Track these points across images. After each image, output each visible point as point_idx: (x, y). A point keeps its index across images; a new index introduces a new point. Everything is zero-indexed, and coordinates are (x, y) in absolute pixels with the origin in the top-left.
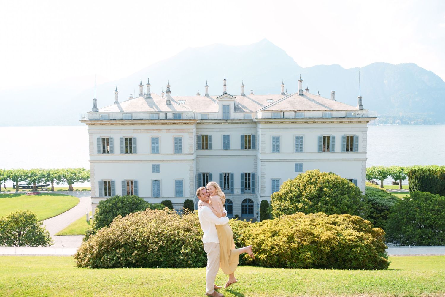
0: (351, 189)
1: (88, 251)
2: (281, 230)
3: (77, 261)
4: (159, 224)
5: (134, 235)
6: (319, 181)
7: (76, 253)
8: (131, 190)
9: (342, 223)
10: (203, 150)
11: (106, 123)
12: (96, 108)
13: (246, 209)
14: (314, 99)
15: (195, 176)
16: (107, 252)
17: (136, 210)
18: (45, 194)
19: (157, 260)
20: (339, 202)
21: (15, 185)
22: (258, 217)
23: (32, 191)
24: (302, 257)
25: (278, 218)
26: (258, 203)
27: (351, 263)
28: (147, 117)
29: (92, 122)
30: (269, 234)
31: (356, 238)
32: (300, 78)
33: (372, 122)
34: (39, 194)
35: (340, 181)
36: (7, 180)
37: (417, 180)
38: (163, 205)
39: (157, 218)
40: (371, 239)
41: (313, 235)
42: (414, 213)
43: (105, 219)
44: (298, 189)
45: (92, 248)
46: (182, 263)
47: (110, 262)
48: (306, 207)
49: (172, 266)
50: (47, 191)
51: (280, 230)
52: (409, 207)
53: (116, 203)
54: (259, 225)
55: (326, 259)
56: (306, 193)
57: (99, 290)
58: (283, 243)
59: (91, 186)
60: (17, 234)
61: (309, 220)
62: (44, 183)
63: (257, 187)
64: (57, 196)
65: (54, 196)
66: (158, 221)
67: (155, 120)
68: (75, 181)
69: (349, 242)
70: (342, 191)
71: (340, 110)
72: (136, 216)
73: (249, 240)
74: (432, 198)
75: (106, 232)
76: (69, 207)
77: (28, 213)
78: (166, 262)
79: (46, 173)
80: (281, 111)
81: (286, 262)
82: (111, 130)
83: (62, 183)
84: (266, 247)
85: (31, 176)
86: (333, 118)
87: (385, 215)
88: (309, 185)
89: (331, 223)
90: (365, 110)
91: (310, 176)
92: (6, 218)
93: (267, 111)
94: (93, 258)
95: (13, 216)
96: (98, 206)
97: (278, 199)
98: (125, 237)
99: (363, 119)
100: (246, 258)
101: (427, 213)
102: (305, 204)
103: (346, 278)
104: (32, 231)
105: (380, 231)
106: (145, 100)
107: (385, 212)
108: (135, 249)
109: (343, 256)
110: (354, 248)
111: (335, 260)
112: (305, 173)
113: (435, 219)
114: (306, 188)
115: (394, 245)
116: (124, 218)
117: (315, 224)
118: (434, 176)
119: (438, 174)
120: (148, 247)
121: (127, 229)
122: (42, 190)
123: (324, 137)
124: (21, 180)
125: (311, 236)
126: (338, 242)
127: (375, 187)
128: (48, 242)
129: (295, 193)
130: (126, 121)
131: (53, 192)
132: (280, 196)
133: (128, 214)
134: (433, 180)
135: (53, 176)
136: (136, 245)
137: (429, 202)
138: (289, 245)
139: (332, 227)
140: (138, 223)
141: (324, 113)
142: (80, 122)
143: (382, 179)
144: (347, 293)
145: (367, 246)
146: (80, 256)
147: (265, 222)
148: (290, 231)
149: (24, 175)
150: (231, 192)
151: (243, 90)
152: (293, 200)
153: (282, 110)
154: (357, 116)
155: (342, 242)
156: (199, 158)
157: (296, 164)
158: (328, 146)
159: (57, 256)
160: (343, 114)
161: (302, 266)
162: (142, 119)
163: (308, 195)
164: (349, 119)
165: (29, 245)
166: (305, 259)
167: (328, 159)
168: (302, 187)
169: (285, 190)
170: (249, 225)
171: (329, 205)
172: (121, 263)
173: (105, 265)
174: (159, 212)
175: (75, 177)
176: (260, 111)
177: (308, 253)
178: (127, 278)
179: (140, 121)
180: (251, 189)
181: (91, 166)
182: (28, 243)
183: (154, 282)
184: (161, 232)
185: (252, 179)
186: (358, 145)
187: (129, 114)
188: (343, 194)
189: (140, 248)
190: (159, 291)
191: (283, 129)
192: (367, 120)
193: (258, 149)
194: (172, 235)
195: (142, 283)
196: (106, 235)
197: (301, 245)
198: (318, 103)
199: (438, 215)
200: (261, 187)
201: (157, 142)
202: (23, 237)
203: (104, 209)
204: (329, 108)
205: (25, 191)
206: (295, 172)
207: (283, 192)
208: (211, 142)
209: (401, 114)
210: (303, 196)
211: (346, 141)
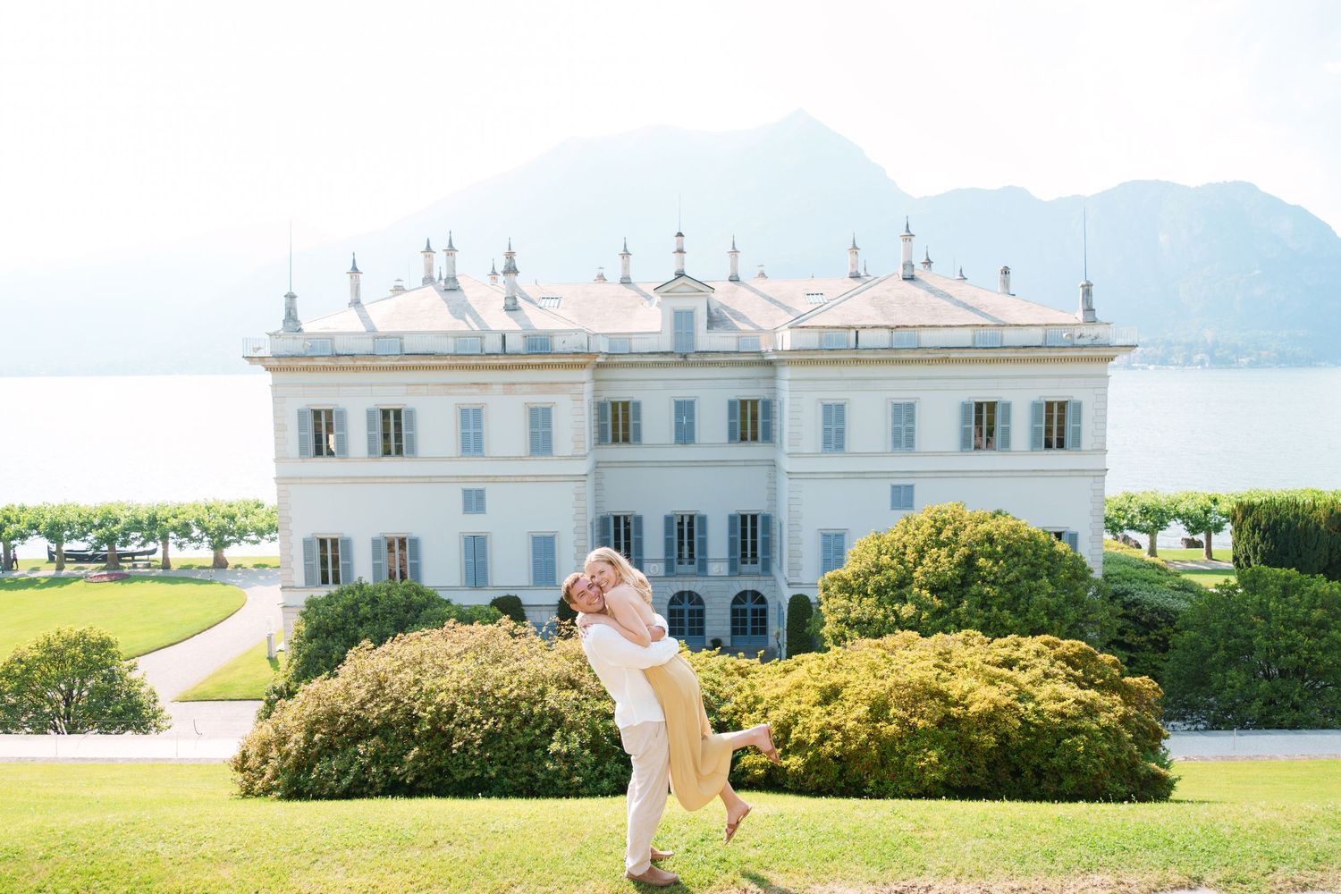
0: (1060, 561)
1: (273, 747)
2: (849, 682)
3: (239, 776)
4: (485, 666)
5: (409, 698)
6: (963, 537)
7: (237, 753)
8: (400, 566)
9: (1032, 662)
10: (615, 446)
11: (324, 367)
12: (295, 320)
13: (744, 622)
14: (947, 291)
15: (592, 523)
16: (329, 749)
17: (415, 625)
18: (143, 578)
19: (477, 774)
20: (1022, 599)
21: (54, 553)
22: (779, 645)
23: (103, 569)
24: (912, 764)
25: (840, 648)
26: (780, 604)
27: (1061, 781)
28: (448, 346)
29: (282, 364)
30: (815, 695)
31: (1075, 708)
32: (905, 229)
33: (1122, 358)
34: (125, 578)
35: (1026, 536)
36: (30, 538)
37: (1259, 533)
38: (495, 610)
39: (478, 649)
40: (1120, 710)
41: (947, 697)
42: (1249, 632)
43: (323, 652)
44: (902, 562)
45: (284, 738)
46: (555, 784)
47: (338, 781)
48: (925, 615)
49: (524, 792)
50: (148, 570)
51: (845, 684)
52: (1234, 613)
53: (356, 604)
54: (782, 669)
55: (985, 769)
56: (925, 574)
57: (306, 863)
58: (856, 722)
59: (281, 555)
60: (60, 697)
61: (932, 654)
62: (139, 546)
63: (778, 558)
64: (178, 583)
65: (169, 585)
66: (482, 659)
67: (472, 355)
68: (232, 538)
69: (1052, 720)
70: (1033, 565)
71: (1026, 323)
72: (416, 642)
73: (754, 714)
74: (1303, 587)
75: (326, 691)
76: (216, 618)
77: (94, 636)
78: (506, 780)
79: (147, 515)
80: (850, 328)
81: (864, 780)
82: (338, 385)
83: (194, 544)
84: (805, 735)
85: (101, 526)
86: (1005, 347)
87: (1161, 639)
88: (933, 550)
89: (1000, 661)
90: (1101, 323)
91: (935, 521)
92: (26, 650)
93: (807, 327)
94: (289, 767)
95: (49, 645)
96: (303, 614)
97: (842, 590)
98: (382, 705)
99: (1094, 351)
100: (744, 768)
101: (1288, 632)
102: (921, 606)
103: (1044, 826)
104: (106, 689)
105: (1147, 686)
106: (439, 297)
107: (1161, 628)
108: (411, 743)
109: (1036, 760)
110: (1069, 738)
111: (1011, 773)
112: (923, 514)
113: (1311, 650)
114: (923, 557)
115: (1188, 726)
116: (380, 649)
117: (952, 665)
118: (1309, 522)
119: (1322, 514)
120: (452, 736)
121: (388, 683)
122: (135, 566)
123: (979, 406)
124: (70, 538)
125: (941, 700)
126: (1020, 718)
127: (1131, 554)
128: (153, 721)
129: (892, 572)
130: (386, 358)
131: (166, 573)
132: (846, 581)
133: (391, 638)
134: (1306, 535)
135: (168, 526)
136: (416, 731)
137: (1294, 598)
138: (874, 728)
139: (1002, 675)
140: (421, 663)
141: (977, 334)
142: (246, 362)
143: (1151, 532)
144: (1049, 872)
145: (1108, 731)
146: (250, 764)
147: (803, 661)
148: (877, 688)
149: (80, 521)
150: (700, 570)
151: (734, 266)
152: (886, 593)
153: (852, 324)
154: (1078, 342)
155: (1032, 719)
156: (604, 470)
157: (894, 487)
158: (991, 433)
159: (181, 763)
160: (1035, 336)
161: (913, 791)
162: (434, 354)
163: (931, 579)
164: (1053, 350)
165: (97, 730)
166: (923, 769)
167: (991, 471)
168: (913, 555)
169: (861, 563)
170: (754, 668)
171: (995, 609)
172: (371, 784)
173: (322, 788)
174: (485, 630)
175: (231, 526)
176: (786, 327)
177: (930, 753)
178: (389, 828)
179: (426, 359)
180: (760, 562)
181: (282, 496)
182: (93, 724)
183: (470, 838)
184: (491, 691)
185: (763, 533)
186: (1079, 429)
187: (391, 338)
188: (1035, 576)
189: (428, 739)
190: (487, 865)
191: (854, 382)
192: (1107, 354)
193: (781, 441)
194: (524, 700)
195: (435, 842)
196: (327, 700)
197: (910, 728)
198: (959, 303)
199: (1321, 638)
200: (790, 557)
201: (478, 422)
202: (77, 708)
203: (319, 623)
204: (992, 317)
205: (83, 569)
206: (892, 509)
207: (854, 569)
208: (639, 420)
209: (1209, 335)
210: (915, 582)
211: (1044, 417)
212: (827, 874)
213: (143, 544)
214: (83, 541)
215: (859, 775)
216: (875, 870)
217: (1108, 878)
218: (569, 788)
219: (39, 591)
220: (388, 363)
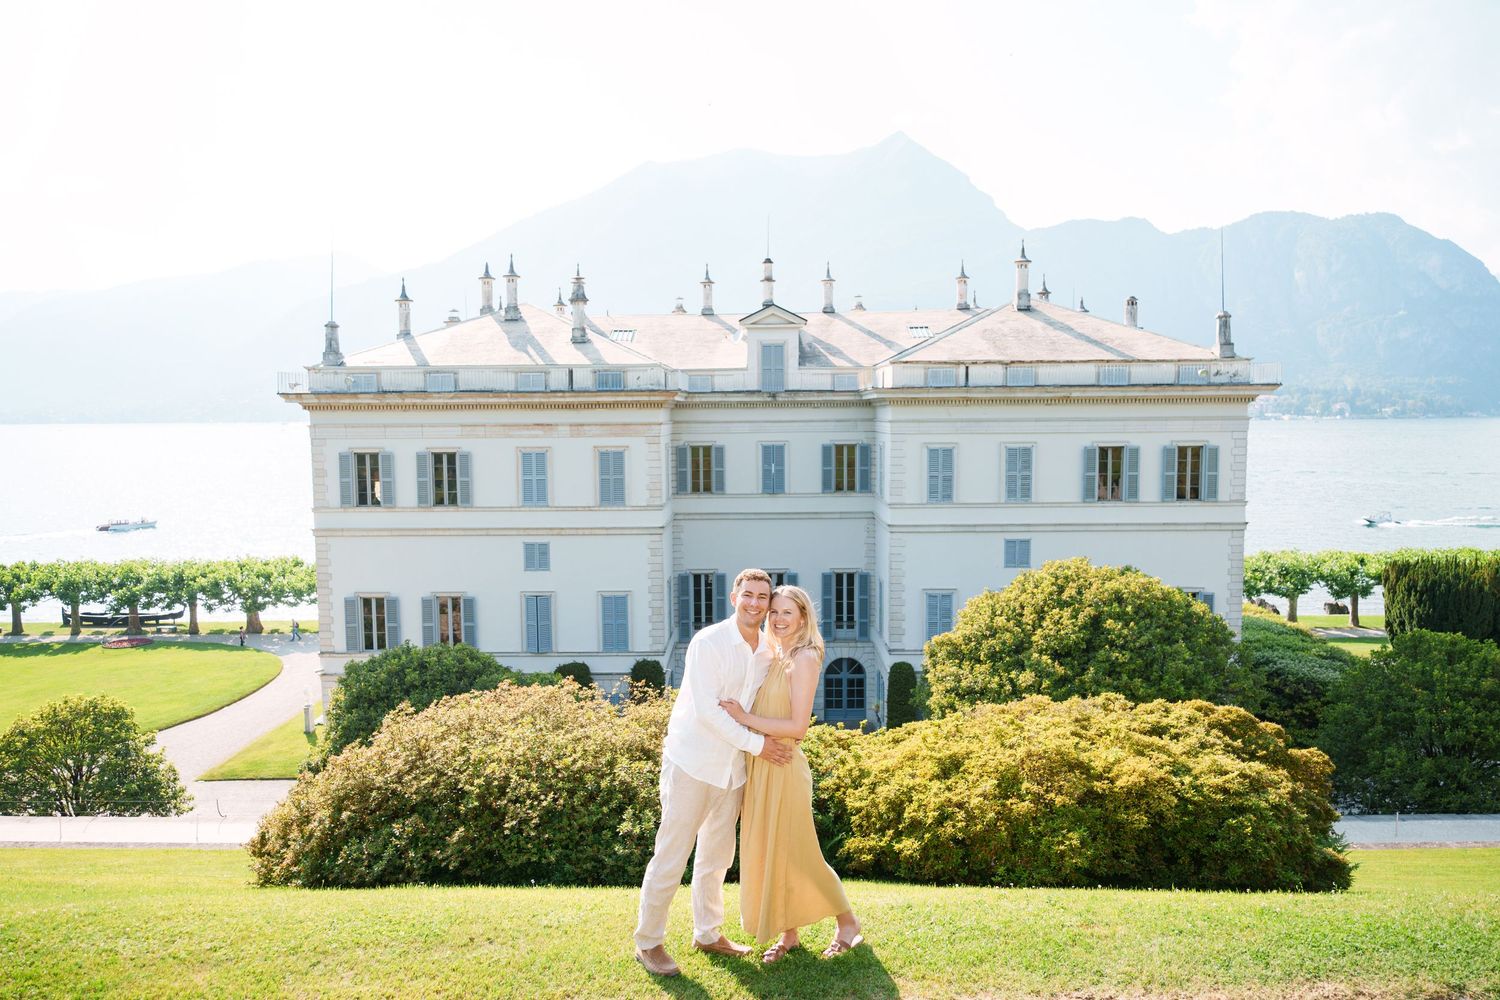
0: (1198, 623)
1: (294, 827)
2: (971, 752)
3: (257, 862)
4: (544, 732)
5: (454, 770)
6: (1088, 596)
7: (256, 836)
8: (454, 630)
9: (1185, 730)
10: (695, 496)
11: (368, 405)
12: (337, 352)
13: (839, 693)
14: (1067, 323)
15: (669, 582)
16: (359, 830)
17: (466, 688)
18: (168, 644)
19: (534, 859)
20: (1155, 666)
21: (70, 616)
22: (879, 719)
23: (124, 634)
24: (1049, 847)
25: (958, 714)
26: (879, 674)
27: (1224, 868)
28: (507, 382)
29: (319, 402)
30: (932, 768)
31: (1240, 783)
32: (1020, 253)
33: (1262, 398)
34: (148, 644)
35: (1159, 595)
36: (42, 599)
37: (1415, 596)
38: (558, 674)
39: (537, 714)
40: (1287, 787)
41: (1088, 770)
42: (1410, 705)
43: (364, 723)
44: (1019, 624)
45: (307, 817)
46: (625, 871)
47: (369, 867)
48: (1046, 683)
49: (589, 881)
50: (174, 635)
51: (967, 754)
52: (1393, 683)
53: (403, 670)
54: (891, 739)
55: (1135, 854)
56: (1045, 638)
58: (982, 799)
59: (321, 618)
60: (67, 774)
61: (1068, 721)
62: (163, 608)
63: (877, 620)
64: (207, 649)
65: (197, 651)
66: (540, 724)
67: (535, 392)
68: (267, 599)
69: (1213, 796)
70: (1167, 628)
71: (1155, 358)
72: (464, 705)
73: (860, 789)
74: (1471, 653)
75: (357, 761)
76: (248, 688)
77: (106, 706)
78: (567, 866)
79: (173, 574)
80: (959, 363)
81: (991, 867)
82: (385, 426)
83: (225, 607)
84: (921, 814)
85: (121, 585)
86: (1133, 385)
87: (1307, 713)
88: (1054, 610)
89: (1148, 728)
90: (1241, 359)
91: (1057, 578)
92: (29, 721)
93: (912, 362)
94: (312, 850)
95: (55, 716)
96: (341, 681)
97: (951, 655)
98: (422, 777)
99: (1233, 390)
100: (849, 853)
101: (1455, 704)
102: (1041, 673)
103: (1246, 921)
104: (120, 765)
105: (1315, 759)
106: (499, 329)
107: (1307, 701)
108: (456, 822)
109: (1195, 844)
110: (1234, 818)
111: (1166, 860)
112: (1041, 570)
113: (1480, 723)
114: (1043, 618)
116: (422, 715)
117: (1092, 733)
118: (1471, 583)
119: (1486, 574)
120: (505, 814)
121: (430, 752)
122: (159, 631)
123: (1103, 451)
124: (87, 599)
125: (1082, 773)
126: (1175, 794)
127: (1269, 619)
128: (173, 801)
129: (1008, 635)
130: (437, 395)
131: (193, 641)
132: (955, 646)
133: (435, 701)
134: (1468, 597)
135: (196, 586)
136: (462, 808)
137: (1461, 666)
138: (1004, 805)
139: (1152, 744)
140: (469, 728)
141: (1102, 370)
142: (282, 400)
143: (1292, 596)
144: (1265, 980)
145: (1279, 811)
146: (269, 847)
147: (915, 730)
148: (1005, 758)
149: (98, 580)
151: (829, 295)
152: (1001, 659)
153: (961, 359)
154: (1215, 380)
155: (1189, 795)
156: (682, 523)
157: (1008, 542)
158: (1116, 481)
159: (200, 849)
160: (1166, 374)
161: (1050, 879)
162: (492, 391)
163: (1053, 643)
164: (1187, 388)
165: (109, 812)
166: (1062, 855)
167: (1117, 525)
168: (1032, 617)
169: (972, 625)
170: (856, 740)
171: (1125, 677)
172: (408, 871)
173: (350, 876)
174: (544, 692)
175: (267, 586)
176: (888, 362)
177: (1070, 835)
178: (415, 922)
179: (484, 397)
180: (857, 627)
181: (321, 551)
182: (105, 805)
183: (516, 934)
184: (551, 762)
185: (861, 594)
186: (1216, 477)
187: (445, 373)
188: (1169, 640)
189: (475, 818)
190: (536, 970)
191: (964, 424)
192: (1247, 393)
193: (881, 490)
194: (590, 772)
195: (472, 940)
196: (358, 771)
197: (1046, 806)
198: (1081, 336)
199: (1492, 711)
200: (891, 620)
201: (542, 467)
202: (87, 786)
203: (361, 690)
204: (1118, 352)
205: (101, 633)
206: (1006, 567)
207: (965, 632)
208: (722, 467)
209: (1349, 382)
210: (1035, 647)
211: (1176, 464)
212: (975, 982)
213: (169, 606)
214: (101, 603)
215: (986, 862)
216: (1038, 977)
217: (1342, 987)
219: (52, 657)
220: (441, 401)
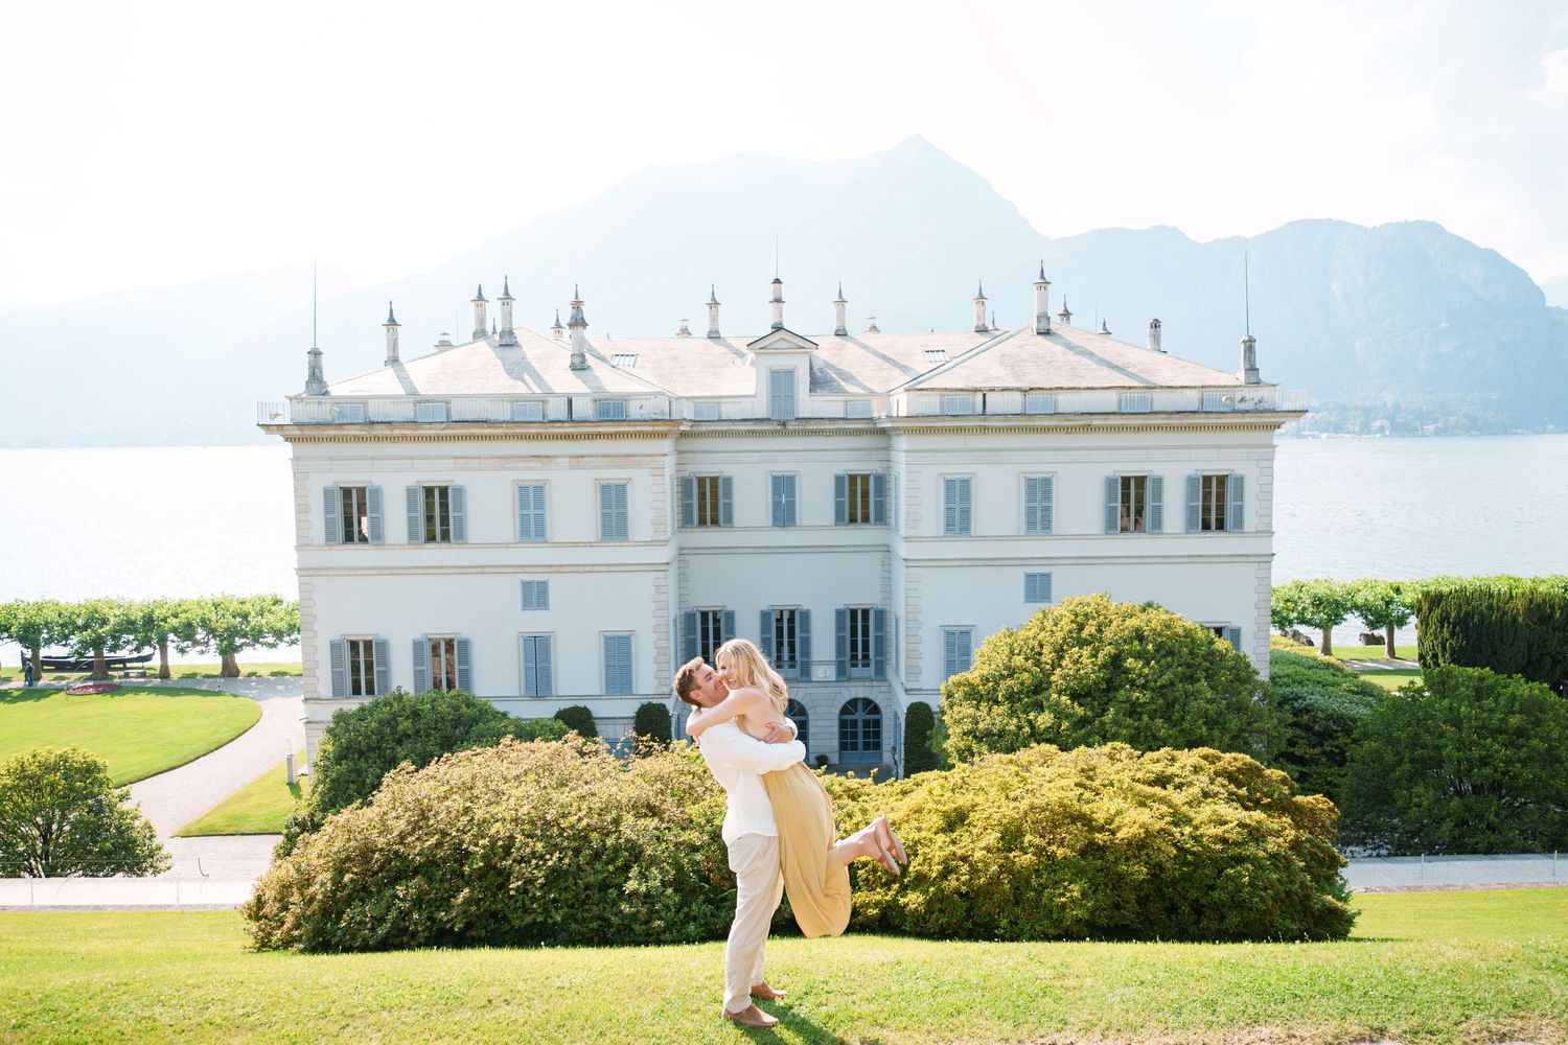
0: (1221, 660)
1: (295, 890)
2: (976, 805)
3: (254, 926)
4: (548, 791)
5: (458, 830)
6: (1108, 634)
7: (250, 898)
8: (447, 673)
9: (1189, 779)
10: (703, 529)
11: (355, 437)
12: (320, 381)
13: (854, 735)
14: (1088, 347)
15: (675, 621)
16: (362, 892)
17: (465, 743)
18: (137, 689)
19: (540, 919)
20: (1177, 706)
22: (896, 763)
23: (89, 679)
24: (1051, 900)
25: (966, 765)
26: (896, 714)
27: (1223, 918)
28: (503, 412)
29: (303, 433)
30: (937, 821)
31: (1238, 833)
32: (1039, 275)
33: (1290, 426)
34: (115, 690)
35: (1181, 632)
37: (1448, 627)
38: (560, 724)
39: (540, 771)
40: (1291, 834)
41: (1090, 821)
42: (1437, 742)
43: (354, 776)
44: (1037, 664)
45: (308, 880)
46: (632, 930)
47: (373, 929)
48: (1065, 725)
49: (596, 940)
50: (143, 680)
51: (973, 807)
52: (1421, 720)
53: (395, 719)
54: (899, 791)
55: (1136, 905)
56: (1064, 678)
57: (334, 1029)
58: (985, 852)
59: (305, 660)
60: (36, 832)
61: (1073, 771)
62: (131, 651)
63: (894, 660)
64: (179, 695)
65: (168, 698)
66: (545, 782)
67: (532, 422)
68: (244, 641)
69: (1213, 846)
70: (1189, 666)
71: (1178, 384)
72: (466, 763)
74: (1499, 689)
75: (358, 823)
76: (225, 737)
77: (78, 759)
78: (573, 925)
79: (142, 614)
80: (976, 390)
81: (995, 920)
82: (372, 458)
83: (199, 648)
84: (926, 868)
85: (86, 627)
86: (1155, 413)
87: (1337, 751)
88: (1073, 649)
89: (1152, 778)
90: (1267, 385)
91: (1076, 615)
93: (927, 390)
94: (314, 914)
95: (23, 770)
96: (330, 731)
97: (968, 696)
98: (425, 838)
99: (1258, 417)
101: (1482, 742)
102: (1060, 715)
103: (1203, 971)
104: (92, 822)
105: (1321, 806)
106: (493, 355)
107: (1337, 738)
108: (461, 883)
109: (1193, 894)
110: (1232, 867)
111: (1166, 910)
112: (1062, 606)
113: (1508, 762)
114: (1062, 657)
115: (1369, 852)
116: (422, 772)
117: (1096, 783)
118: (1505, 613)
119: (1520, 604)
120: (509, 874)
121: (433, 812)
122: (127, 676)
123: (1126, 481)
124: (48, 642)
125: (1084, 825)
126: (1175, 845)
127: (1302, 653)
128: (149, 860)
129: (1026, 675)
130: (428, 426)
131: (165, 684)
132: (973, 687)
133: (436, 758)
134: (1502, 628)
135: (167, 627)
136: (466, 868)
137: (1489, 702)
138: (1007, 858)
139: (1154, 795)
140: (472, 788)
141: (1123, 398)
142: (262, 431)
143: (1325, 626)
144: (1210, 1025)
145: (1277, 859)
146: (266, 910)
147: (923, 781)
148: (1009, 811)
149: (61, 622)
150: (802, 674)
151: (841, 317)
152: (1019, 699)
153: (978, 385)
154: (1240, 407)
155: (1189, 846)
156: (688, 557)
157: (1028, 576)
158: (1139, 512)
159: (183, 911)
160: (1190, 400)
161: (1052, 931)
162: (486, 422)
163: (1072, 683)
164: (1211, 416)
165: (81, 872)
166: (1063, 906)
167: (1141, 557)
168: (1051, 656)
169: (990, 665)
170: (867, 790)
171: (1145, 718)
172: (412, 933)
173: (353, 938)
174: (549, 748)
175: (244, 627)
176: (902, 389)
177: (1071, 887)
178: (435, 985)
179: (477, 428)
180: (872, 665)
181: (304, 590)
182: (76, 865)
183: (531, 995)
184: (556, 821)
185: (876, 630)
186: (1241, 507)
187: (436, 402)
188: (1191, 679)
189: (480, 878)
190: (551, 1028)
191: (982, 454)
192: (1273, 420)
193: (897, 523)
194: (595, 830)
195: (490, 1001)
196: (359, 833)
197: (1048, 857)
198: (1102, 362)
199: (1519, 748)
200: (908, 658)
201: (540, 501)
202: (57, 845)
203: (350, 741)
204: (1141, 378)
205: (64, 678)
206: (1027, 602)
207: (982, 672)
208: (730, 498)
209: (1389, 399)
210: (1054, 686)
211: (1201, 493)
212: (952, 1031)
213: (137, 649)
214: (64, 645)
215: (989, 914)
216: (1008, 1026)
217: (1277, 1030)
218: (648, 935)
219: (11, 705)
220: (432, 432)
